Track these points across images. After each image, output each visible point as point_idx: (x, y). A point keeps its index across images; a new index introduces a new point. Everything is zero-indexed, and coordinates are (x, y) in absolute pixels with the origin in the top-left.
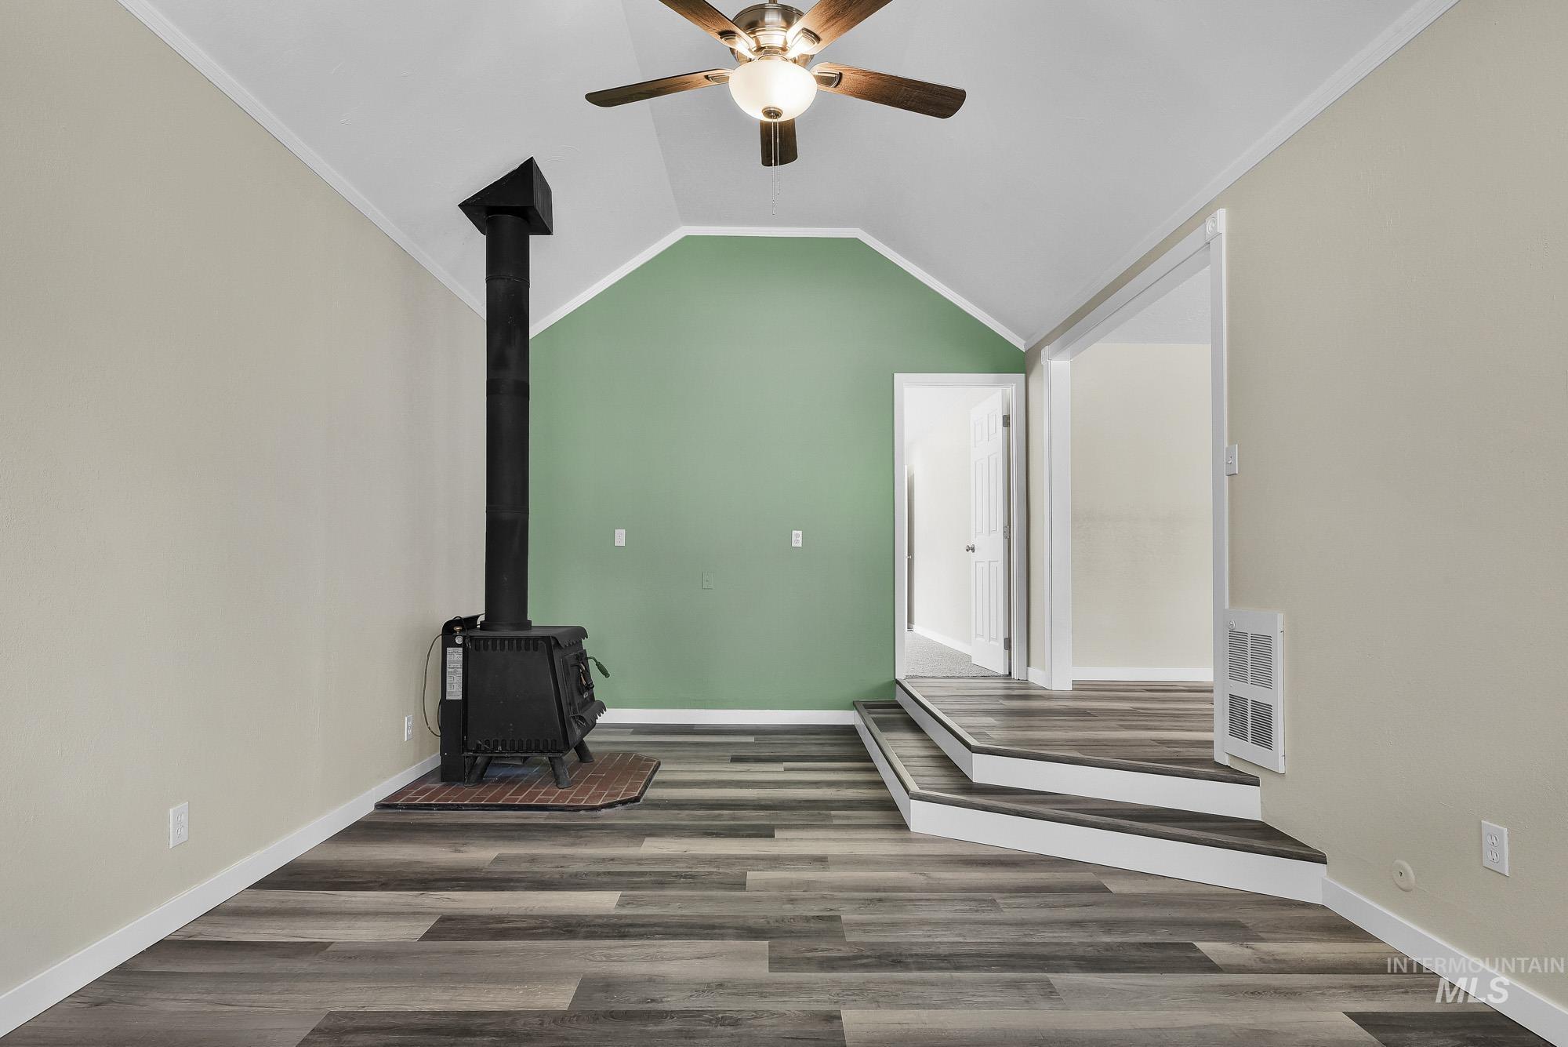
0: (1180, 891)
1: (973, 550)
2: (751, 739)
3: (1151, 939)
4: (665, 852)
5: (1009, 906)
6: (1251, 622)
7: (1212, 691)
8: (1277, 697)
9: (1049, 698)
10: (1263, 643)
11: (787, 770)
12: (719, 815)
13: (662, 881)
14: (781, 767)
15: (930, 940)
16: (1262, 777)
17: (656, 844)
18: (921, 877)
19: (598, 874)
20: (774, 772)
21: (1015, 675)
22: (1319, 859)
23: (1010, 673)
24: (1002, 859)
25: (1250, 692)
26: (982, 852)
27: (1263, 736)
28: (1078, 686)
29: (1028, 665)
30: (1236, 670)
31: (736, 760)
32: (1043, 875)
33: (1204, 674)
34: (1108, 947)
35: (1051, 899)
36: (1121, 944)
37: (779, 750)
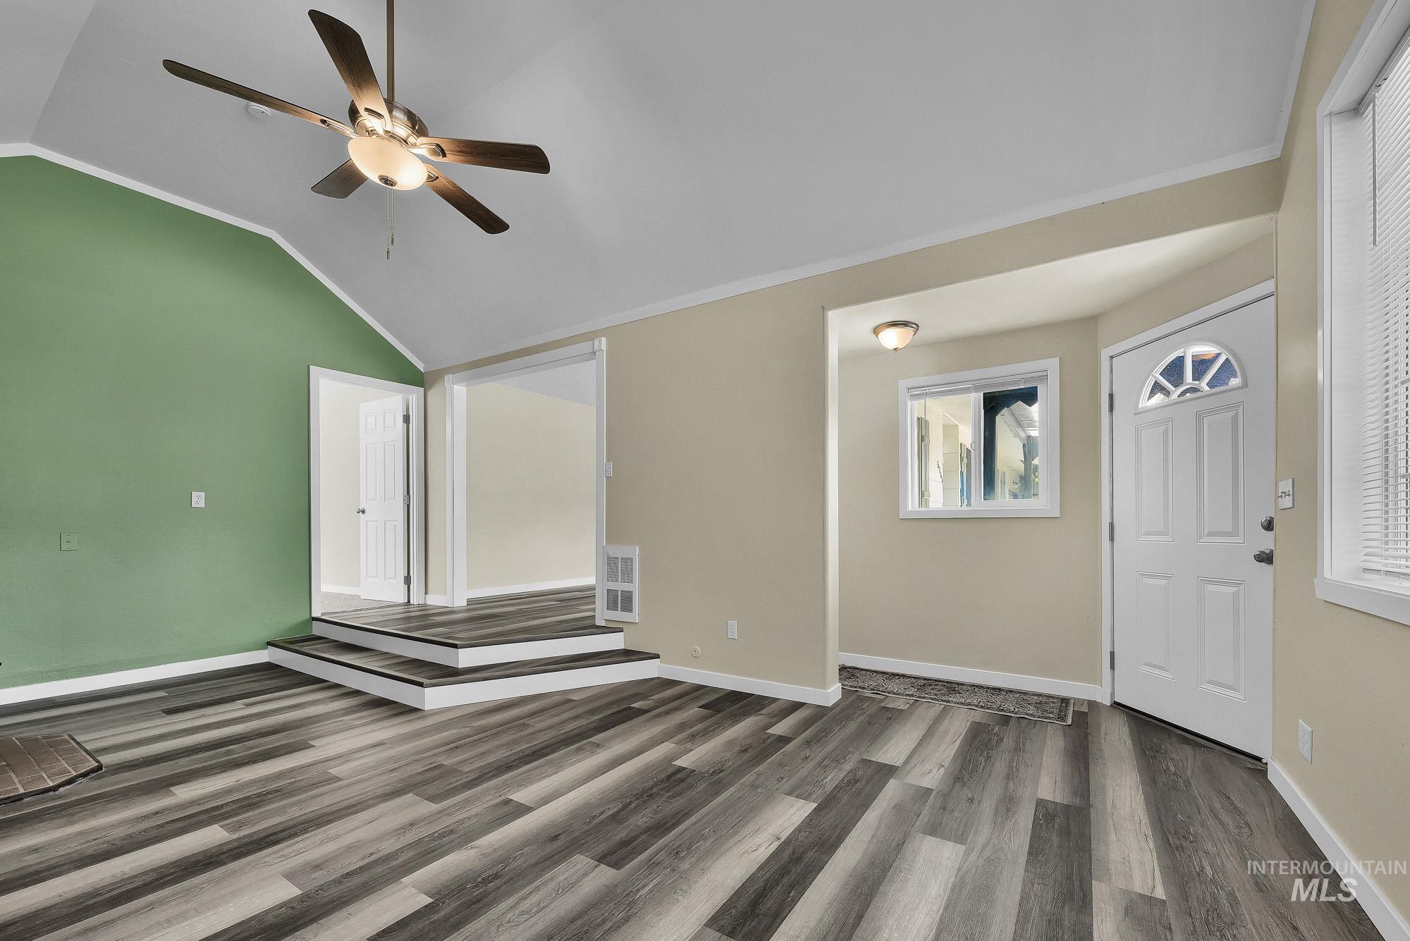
0: (603, 690)
1: (363, 512)
2: (162, 694)
3: (614, 711)
4: (212, 789)
5: (535, 722)
6: (620, 552)
7: (595, 589)
8: (635, 587)
9: (452, 612)
10: (628, 562)
11: (248, 705)
12: (228, 751)
13: (249, 804)
14: (239, 704)
15: (513, 752)
16: (624, 626)
17: (192, 788)
18: (468, 729)
19: (162, 826)
20: (236, 709)
21: (412, 602)
22: (657, 656)
23: (409, 601)
24: (503, 705)
25: (620, 586)
26: (487, 706)
27: (627, 606)
28: (470, 602)
29: (426, 594)
30: (612, 576)
31: (170, 712)
32: (534, 705)
33: (590, 581)
34: (600, 720)
35: (553, 712)
36: (604, 717)
37: (211, 694)
